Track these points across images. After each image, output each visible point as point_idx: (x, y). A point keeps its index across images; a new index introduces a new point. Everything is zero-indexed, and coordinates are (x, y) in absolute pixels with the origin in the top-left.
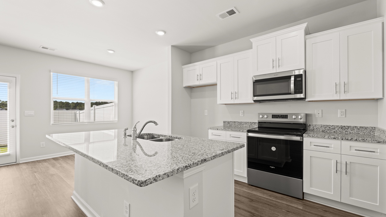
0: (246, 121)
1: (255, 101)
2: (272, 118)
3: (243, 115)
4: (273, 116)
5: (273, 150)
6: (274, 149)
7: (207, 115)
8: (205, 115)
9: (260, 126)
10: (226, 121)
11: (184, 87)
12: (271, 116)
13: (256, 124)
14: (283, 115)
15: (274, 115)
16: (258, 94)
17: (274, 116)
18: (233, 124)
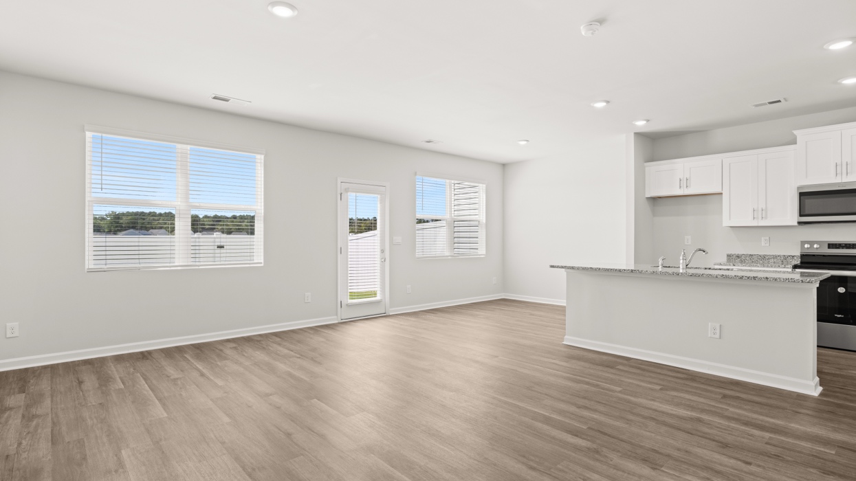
0: (774, 254)
1: (800, 223)
2: (829, 248)
3: (768, 245)
4: (829, 245)
5: (841, 292)
6: (841, 290)
7: (690, 243)
8: (686, 243)
9: (803, 261)
10: (733, 253)
11: (647, 198)
12: (827, 246)
13: (795, 258)
14: (849, 244)
15: (833, 244)
16: (807, 213)
17: (831, 246)
18: (747, 258)
